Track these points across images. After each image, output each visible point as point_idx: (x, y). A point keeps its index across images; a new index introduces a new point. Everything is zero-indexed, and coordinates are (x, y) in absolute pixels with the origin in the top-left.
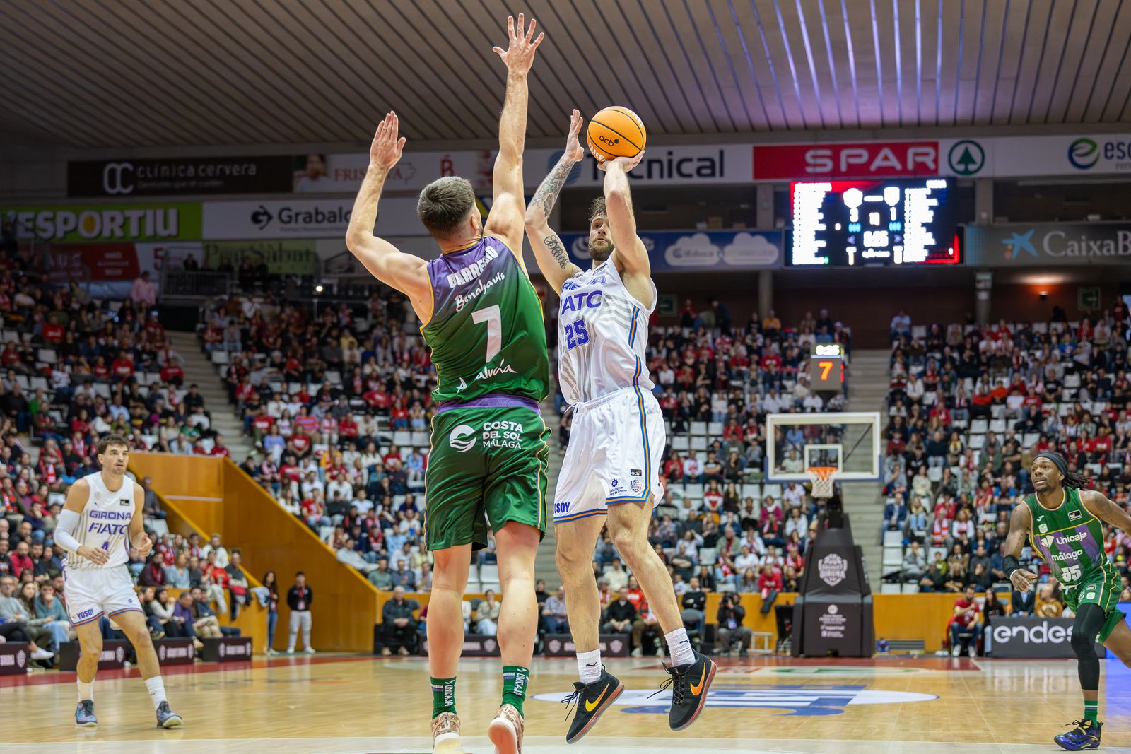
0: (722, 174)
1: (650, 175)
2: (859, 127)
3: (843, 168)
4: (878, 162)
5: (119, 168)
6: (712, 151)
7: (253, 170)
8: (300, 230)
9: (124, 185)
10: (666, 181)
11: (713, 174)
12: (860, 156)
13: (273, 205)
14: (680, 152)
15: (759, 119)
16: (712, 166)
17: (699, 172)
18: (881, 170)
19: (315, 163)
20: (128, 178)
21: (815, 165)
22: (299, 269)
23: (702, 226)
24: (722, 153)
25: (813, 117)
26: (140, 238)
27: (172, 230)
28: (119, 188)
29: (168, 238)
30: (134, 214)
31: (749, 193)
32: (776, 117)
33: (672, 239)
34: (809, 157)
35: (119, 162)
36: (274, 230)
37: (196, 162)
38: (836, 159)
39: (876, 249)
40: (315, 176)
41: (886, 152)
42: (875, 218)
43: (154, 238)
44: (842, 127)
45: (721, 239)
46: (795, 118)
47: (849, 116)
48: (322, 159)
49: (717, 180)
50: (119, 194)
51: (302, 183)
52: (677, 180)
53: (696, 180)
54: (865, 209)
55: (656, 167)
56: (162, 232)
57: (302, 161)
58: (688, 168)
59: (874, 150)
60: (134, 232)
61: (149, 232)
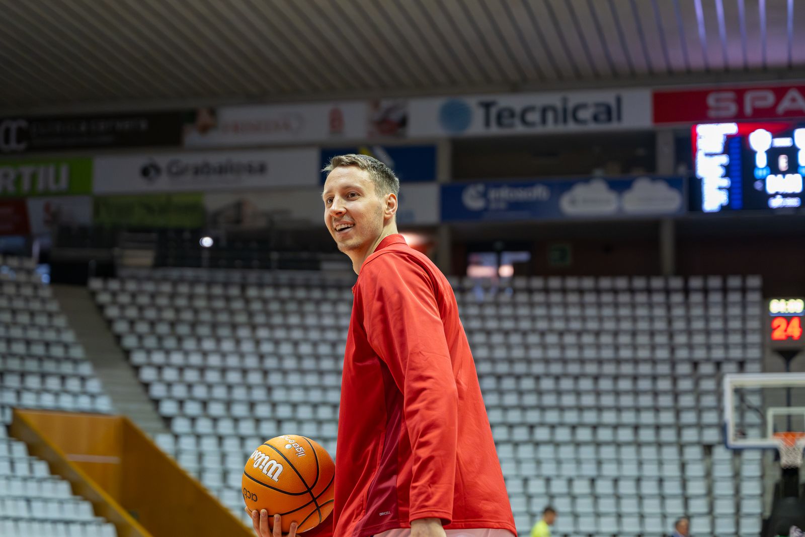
0: (619, 118)
1: (544, 121)
2: (765, 70)
3: (748, 110)
4: (785, 105)
5: (14, 126)
6: (608, 97)
7: (143, 125)
8: (188, 183)
9: (19, 141)
10: (561, 128)
11: (609, 119)
12: (764, 98)
13: (163, 159)
14: (575, 98)
15: (659, 63)
16: (608, 113)
17: (596, 118)
18: (789, 113)
19: (204, 117)
20: (22, 135)
21: (718, 109)
22: (188, 221)
23: (598, 172)
24: (619, 100)
25: (716, 60)
26: (33, 193)
27: (64, 184)
28: (13, 145)
29: (59, 194)
30: (27, 171)
31: (648, 139)
32: (677, 60)
33: (567, 186)
34: (711, 101)
35: (14, 118)
36: (162, 184)
37: (89, 118)
38: (740, 102)
39: (785, 196)
40: (205, 129)
41: (793, 93)
42: (783, 162)
43: (46, 193)
44: (746, 71)
45: (620, 186)
46: (696, 61)
47: (755, 58)
48: (213, 112)
49: (614, 126)
50: (13, 152)
51: (192, 137)
52: (572, 127)
53: (593, 127)
54: (773, 154)
55: (550, 116)
56: (53, 187)
57: (191, 116)
58: (584, 114)
59: (780, 93)
60: (26, 185)
61: (40, 186)
